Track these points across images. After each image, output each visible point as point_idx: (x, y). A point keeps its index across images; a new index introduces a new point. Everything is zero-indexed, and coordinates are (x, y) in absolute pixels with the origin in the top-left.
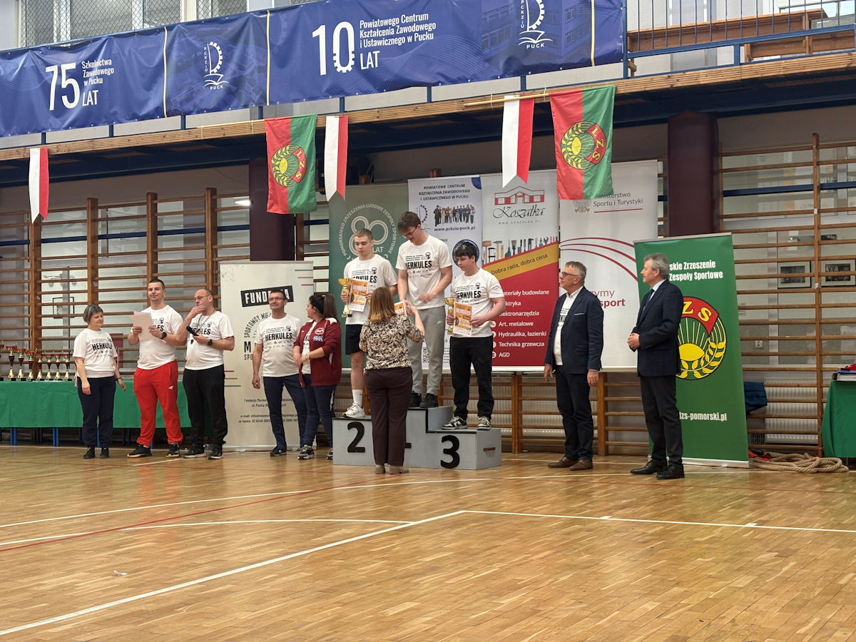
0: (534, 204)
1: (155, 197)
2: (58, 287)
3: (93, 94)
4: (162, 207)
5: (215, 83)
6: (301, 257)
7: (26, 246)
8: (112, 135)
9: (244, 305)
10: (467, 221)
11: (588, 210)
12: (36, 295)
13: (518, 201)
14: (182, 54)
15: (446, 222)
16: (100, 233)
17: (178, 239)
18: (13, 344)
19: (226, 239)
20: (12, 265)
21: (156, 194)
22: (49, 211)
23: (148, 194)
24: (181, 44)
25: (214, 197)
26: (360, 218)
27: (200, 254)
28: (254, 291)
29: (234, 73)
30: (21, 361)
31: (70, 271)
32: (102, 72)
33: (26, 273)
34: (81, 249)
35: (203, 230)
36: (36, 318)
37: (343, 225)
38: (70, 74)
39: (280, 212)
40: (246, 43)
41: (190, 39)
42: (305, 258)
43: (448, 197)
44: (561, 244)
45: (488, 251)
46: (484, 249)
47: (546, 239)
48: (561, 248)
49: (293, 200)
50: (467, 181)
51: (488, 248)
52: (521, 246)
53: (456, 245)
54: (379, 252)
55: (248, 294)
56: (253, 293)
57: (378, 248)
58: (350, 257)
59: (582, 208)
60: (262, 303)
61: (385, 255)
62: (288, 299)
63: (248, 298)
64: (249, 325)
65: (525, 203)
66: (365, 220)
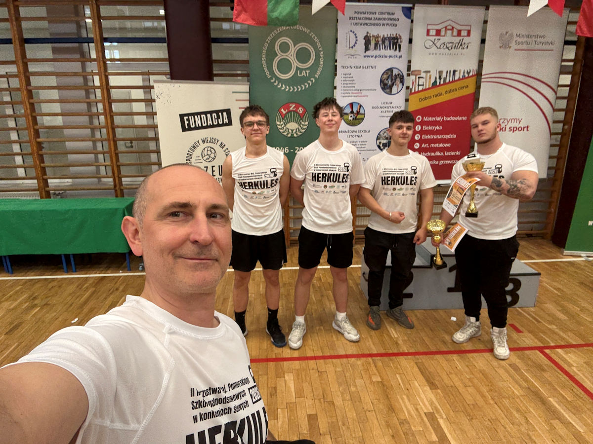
0: (461, 38)
9: (184, 129)
10: (396, 49)
11: (510, 47)
13: (448, 35)
15: (376, 48)
26: (284, 39)
28: (193, 114)
37: (266, 45)
43: (379, 25)
44: (483, 77)
45: (417, 79)
46: (413, 77)
47: (469, 71)
48: (482, 80)
49: (274, 9)
50: (397, 9)
51: (418, 76)
52: (447, 76)
53: (384, 73)
54: (305, 75)
55: (187, 117)
56: (193, 117)
57: (304, 71)
58: (274, 79)
59: (505, 45)
60: (202, 128)
61: (312, 79)
62: (227, 122)
63: (188, 122)
64: (190, 151)
65: (453, 36)
66: (290, 42)
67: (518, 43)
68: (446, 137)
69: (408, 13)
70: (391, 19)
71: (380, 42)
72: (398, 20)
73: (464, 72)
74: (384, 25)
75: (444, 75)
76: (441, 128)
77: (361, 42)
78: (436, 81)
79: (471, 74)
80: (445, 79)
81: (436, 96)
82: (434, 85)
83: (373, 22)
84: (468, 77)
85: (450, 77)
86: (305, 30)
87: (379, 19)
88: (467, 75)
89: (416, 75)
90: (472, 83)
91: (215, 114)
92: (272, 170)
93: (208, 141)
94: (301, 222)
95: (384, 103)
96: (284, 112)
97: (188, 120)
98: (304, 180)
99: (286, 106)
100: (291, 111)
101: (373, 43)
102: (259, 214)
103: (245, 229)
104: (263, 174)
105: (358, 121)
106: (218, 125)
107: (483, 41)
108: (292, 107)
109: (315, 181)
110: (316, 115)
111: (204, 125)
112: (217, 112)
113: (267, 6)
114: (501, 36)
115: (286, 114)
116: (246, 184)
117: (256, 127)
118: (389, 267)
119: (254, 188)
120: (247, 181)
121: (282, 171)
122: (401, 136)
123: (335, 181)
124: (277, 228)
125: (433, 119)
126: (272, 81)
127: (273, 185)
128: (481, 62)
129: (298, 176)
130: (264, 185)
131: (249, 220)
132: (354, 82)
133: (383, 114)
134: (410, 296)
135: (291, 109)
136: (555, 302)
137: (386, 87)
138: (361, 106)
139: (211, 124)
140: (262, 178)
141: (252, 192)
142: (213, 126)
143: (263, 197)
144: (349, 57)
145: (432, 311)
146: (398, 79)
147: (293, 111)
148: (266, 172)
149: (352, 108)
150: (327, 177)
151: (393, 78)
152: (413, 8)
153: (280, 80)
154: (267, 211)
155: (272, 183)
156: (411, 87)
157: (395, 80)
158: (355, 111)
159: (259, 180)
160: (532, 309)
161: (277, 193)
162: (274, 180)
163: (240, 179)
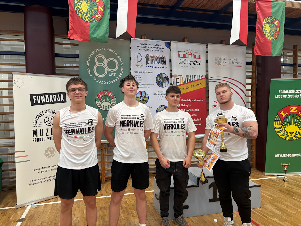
0: (196, 59)
9: (32, 104)
10: (163, 64)
11: (221, 64)
13: (189, 57)
15: (152, 63)
26: (100, 55)
28: (40, 95)
37: (89, 58)
43: (153, 51)
44: (209, 79)
45: (176, 79)
46: (173, 78)
47: (202, 76)
48: (209, 81)
49: (94, 32)
50: (162, 43)
51: (176, 78)
52: (191, 78)
53: (158, 75)
54: (113, 75)
55: (35, 97)
56: (39, 96)
57: (112, 73)
58: (94, 77)
59: (218, 63)
60: (46, 103)
61: (117, 78)
62: (63, 100)
63: (35, 100)
64: (36, 118)
65: (192, 58)
66: (104, 57)
67: (224, 63)
68: (194, 110)
69: (168, 45)
70: (159, 48)
71: (155, 60)
72: (163, 49)
73: (199, 76)
74: (156, 51)
75: (189, 78)
76: (191, 106)
77: (144, 60)
78: (185, 81)
79: (203, 78)
80: (190, 80)
81: (187, 88)
82: (185, 83)
83: (150, 49)
84: (202, 79)
85: (192, 79)
86: (112, 51)
87: (153, 48)
88: (201, 78)
89: (175, 77)
90: (204, 81)
91: (55, 95)
92: (89, 121)
93: (50, 112)
94: (113, 157)
95: (159, 92)
96: (101, 96)
97: (36, 98)
98: (115, 127)
99: (102, 92)
100: (105, 95)
101: (150, 60)
102: (79, 153)
103: (69, 165)
104: (83, 124)
105: (145, 101)
106: (57, 102)
107: (207, 62)
108: (106, 93)
109: (122, 126)
110: (121, 85)
111: (47, 102)
112: (57, 94)
113: (89, 31)
114: (216, 58)
115: (102, 97)
116: (70, 131)
117: (77, 92)
118: (172, 188)
119: (76, 133)
120: (71, 129)
121: (97, 121)
122: (174, 101)
123: (135, 126)
124: (93, 163)
125: (186, 101)
126: (93, 78)
127: (90, 131)
128: (207, 71)
129: (110, 124)
130: (83, 131)
131: (72, 158)
132: (141, 80)
133: (159, 98)
134: (187, 207)
135: (105, 94)
136: (271, 203)
137: (159, 83)
138: (146, 93)
139: (52, 101)
140: (82, 126)
141: (74, 136)
142: (53, 103)
143: (82, 140)
144: (138, 67)
145: (201, 217)
146: (166, 79)
147: (106, 95)
148: (85, 122)
149: (141, 94)
150: (130, 123)
151: (163, 79)
152: (170, 43)
153: (98, 78)
154: (86, 150)
155: (89, 130)
156: (173, 83)
157: (164, 79)
158: (143, 96)
159: (79, 128)
160: (260, 209)
161: (93, 137)
162: (90, 127)
163: (65, 127)
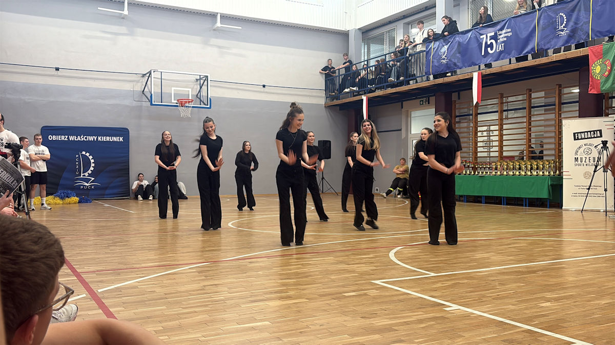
1: (530, 90)
2: (485, 134)
3: (502, 46)
4: (533, 95)
5: (562, 33)
6: (607, 115)
7: (471, 116)
8: (510, 63)
9: (575, 139)
12: (475, 138)
14: (546, 21)
16: (504, 109)
17: (542, 110)
18: (465, 159)
19: (565, 108)
20: (465, 125)
21: (531, 90)
22: (482, 100)
23: (527, 89)
24: (544, 16)
25: (560, 89)
27: (552, 116)
29: (572, 26)
30: (468, 166)
31: (491, 127)
32: (506, 35)
33: (471, 128)
34: (495, 116)
35: (555, 105)
36: (475, 148)
38: (492, 38)
39: (595, 93)
40: (579, 11)
41: (550, 13)
42: (609, 116)
60: (585, 139)
62: (599, 136)
64: (577, 149)
93: (588, 145)
106: (594, 137)
112: (594, 131)
113: (600, 85)
